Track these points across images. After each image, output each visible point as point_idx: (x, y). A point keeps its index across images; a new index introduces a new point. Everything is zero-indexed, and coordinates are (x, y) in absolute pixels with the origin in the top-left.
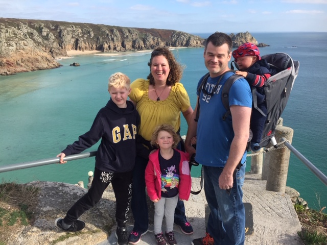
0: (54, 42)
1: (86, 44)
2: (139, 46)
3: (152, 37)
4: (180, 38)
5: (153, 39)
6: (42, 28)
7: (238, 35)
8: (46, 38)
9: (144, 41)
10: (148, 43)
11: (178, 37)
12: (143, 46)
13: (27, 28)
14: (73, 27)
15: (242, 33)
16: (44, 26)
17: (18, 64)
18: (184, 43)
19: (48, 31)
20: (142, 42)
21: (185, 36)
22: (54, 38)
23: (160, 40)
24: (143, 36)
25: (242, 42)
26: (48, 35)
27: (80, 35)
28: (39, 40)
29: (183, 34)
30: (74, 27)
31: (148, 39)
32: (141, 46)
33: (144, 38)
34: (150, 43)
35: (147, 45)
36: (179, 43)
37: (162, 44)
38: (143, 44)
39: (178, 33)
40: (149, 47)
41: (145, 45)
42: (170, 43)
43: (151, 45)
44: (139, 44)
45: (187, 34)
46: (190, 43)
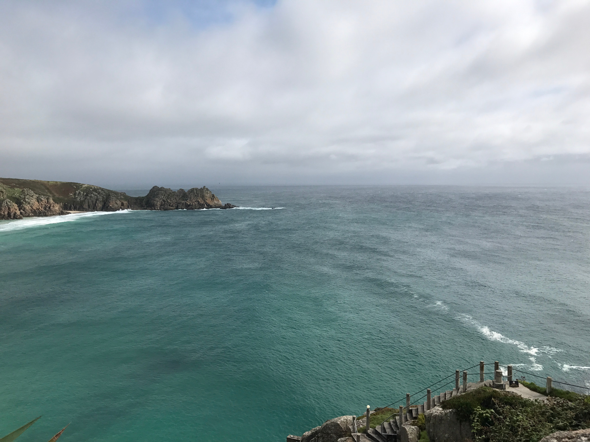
2: (9, 214)
3: (36, 196)
4: (91, 197)
5: (38, 200)
7: (192, 191)
9: (19, 202)
10: (27, 207)
11: (87, 195)
12: (18, 212)
15: (196, 189)
18: (100, 205)
20: (16, 206)
21: (99, 193)
23: (51, 201)
24: (17, 195)
25: (198, 202)
29: (95, 190)
31: (27, 200)
32: (14, 212)
33: (18, 199)
34: (32, 207)
35: (26, 211)
36: (89, 206)
37: (57, 207)
38: (18, 209)
39: (87, 188)
40: (30, 214)
41: (22, 211)
42: (71, 206)
43: (35, 211)
44: (9, 209)
45: (103, 191)
46: (110, 205)
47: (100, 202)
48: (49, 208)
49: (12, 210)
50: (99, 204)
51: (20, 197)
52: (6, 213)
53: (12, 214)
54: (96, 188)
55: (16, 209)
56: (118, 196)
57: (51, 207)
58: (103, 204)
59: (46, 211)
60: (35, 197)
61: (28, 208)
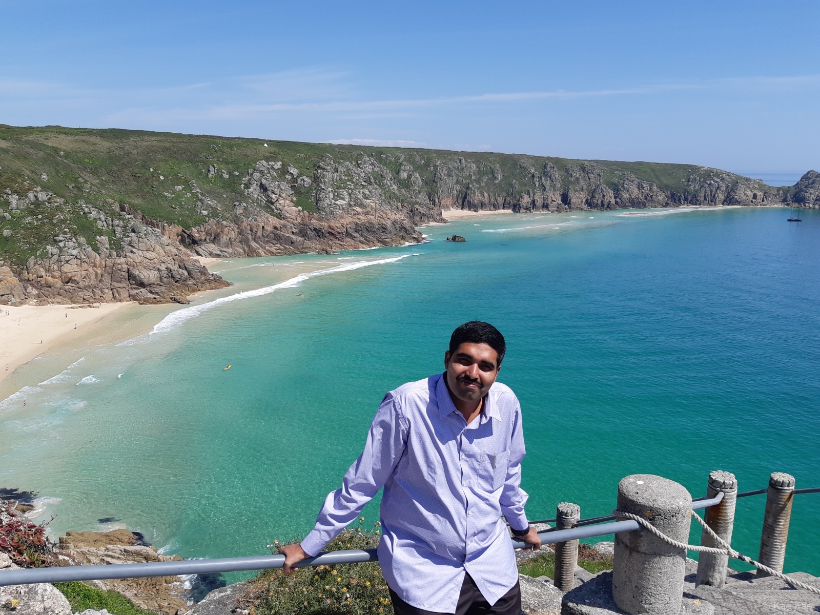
0: (420, 192)
1: (483, 196)
2: (603, 205)
3: (637, 181)
4: (710, 184)
5: (640, 186)
6: (401, 164)
8: (406, 184)
9: (616, 189)
11: (704, 182)
12: (613, 201)
13: (372, 164)
14: (460, 160)
16: (405, 160)
17: (348, 234)
19: (412, 168)
20: (611, 193)
21: (723, 179)
22: (421, 183)
23: (655, 188)
24: (615, 180)
26: (410, 176)
27: (473, 178)
28: (391, 188)
29: (717, 175)
30: (463, 161)
31: (626, 186)
32: (608, 201)
33: (615, 184)
34: (630, 195)
35: (623, 200)
36: (705, 197)
37: (661, 197)
38: (613, 198)
39: (706, 171)
40: (627, 204)
41: (618, 199)
42: (681, 195)
43: (633, 200)
44: (604, 196)
45: (729, 176)
46: (736, 197)
47: (722, 192)
48: (651, 197)
49: (606, 198)
50: (720, 195)
51: (619, 182)
52: (600, 201)
53: (606, 203)
54: (719, 171)
55: (611, 197)
56: (749, 184)
57: (654, 197)
58: (726, 195)
59: (646, 202)
60: (635, 182)
61: (625, 196)
